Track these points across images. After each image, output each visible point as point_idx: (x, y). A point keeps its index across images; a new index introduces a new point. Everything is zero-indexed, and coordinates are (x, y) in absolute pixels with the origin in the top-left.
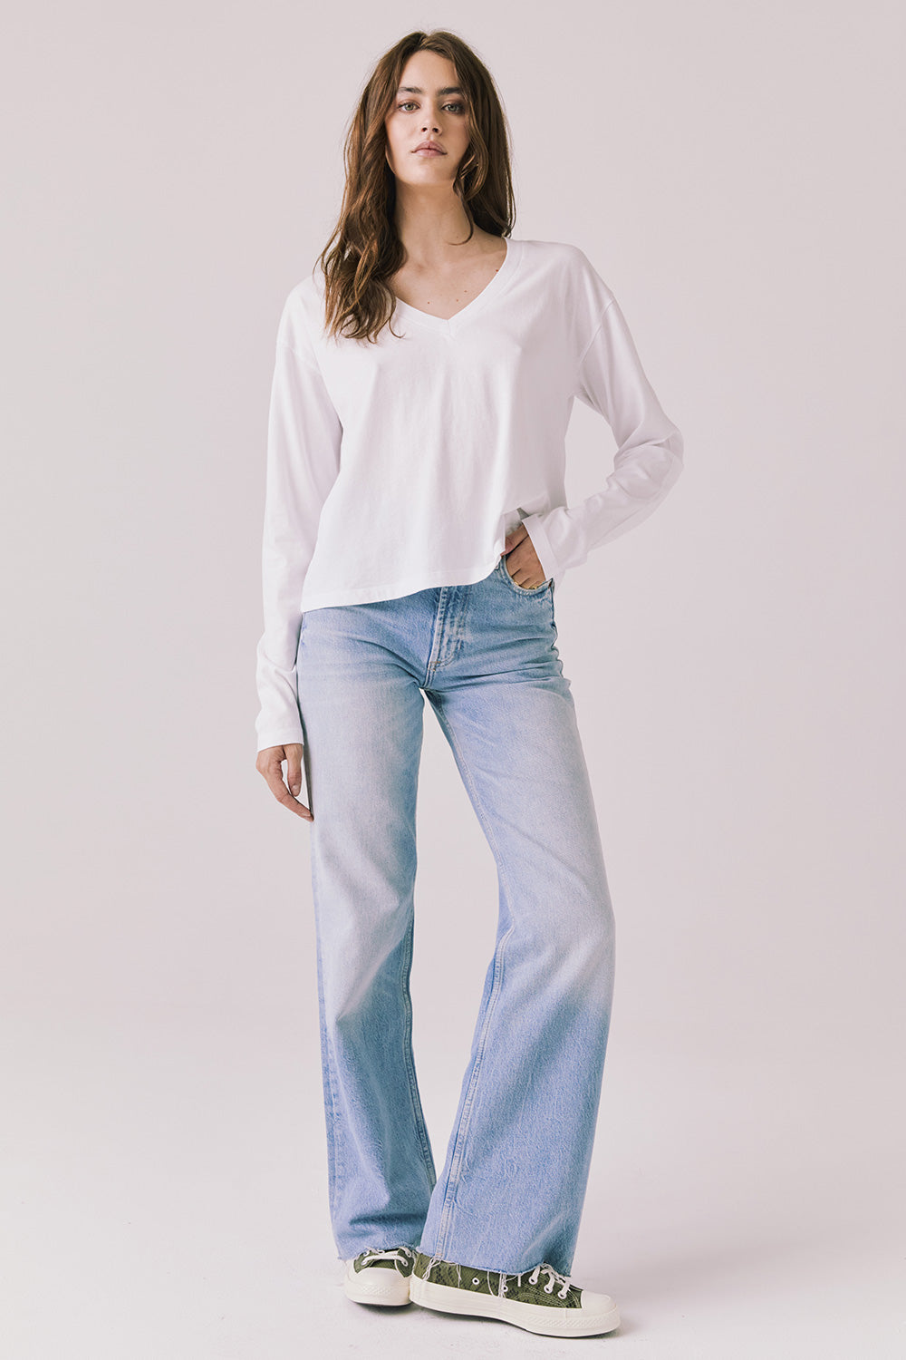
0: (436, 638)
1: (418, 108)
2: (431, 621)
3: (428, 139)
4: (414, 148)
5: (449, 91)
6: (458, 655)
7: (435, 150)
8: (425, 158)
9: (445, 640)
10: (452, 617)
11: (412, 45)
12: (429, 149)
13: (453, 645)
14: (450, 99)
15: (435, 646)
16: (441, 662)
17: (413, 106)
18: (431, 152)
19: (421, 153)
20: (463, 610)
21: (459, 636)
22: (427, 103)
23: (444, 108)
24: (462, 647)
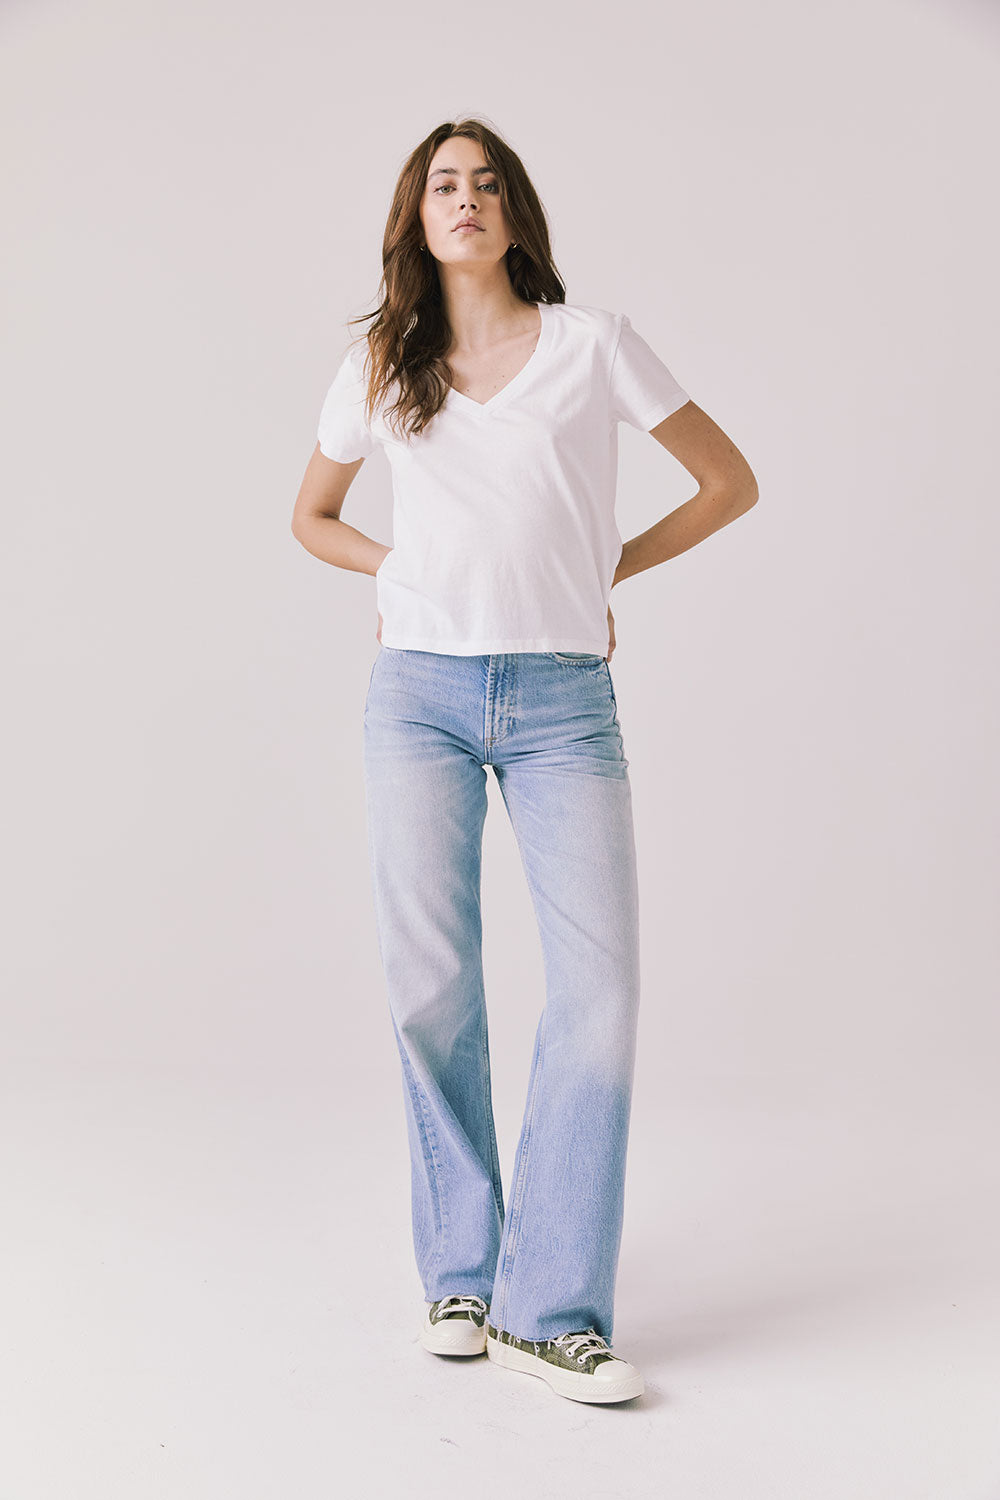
0: (488, 717)
1: (455, 189)
2: (483, 700)
3: (467, 215)
4: (453, 227)
5: (483, 170)
6: (511, 731)
7: (474, 226)
8: (465, 235)
9: (497, 718)
10: (502, 696)
11: (443, 134)
12: (469, 225)
13: (505, 722)
14: (485, 179)
15: (488, 724)
16: (496, 739)
17: (449, 188)
18: (470, 228)
19: (461, 230)
20: (512, 689)
21: (511, 714)
22: (463, 183)
23: (479, 188)
24: (514, 723)
